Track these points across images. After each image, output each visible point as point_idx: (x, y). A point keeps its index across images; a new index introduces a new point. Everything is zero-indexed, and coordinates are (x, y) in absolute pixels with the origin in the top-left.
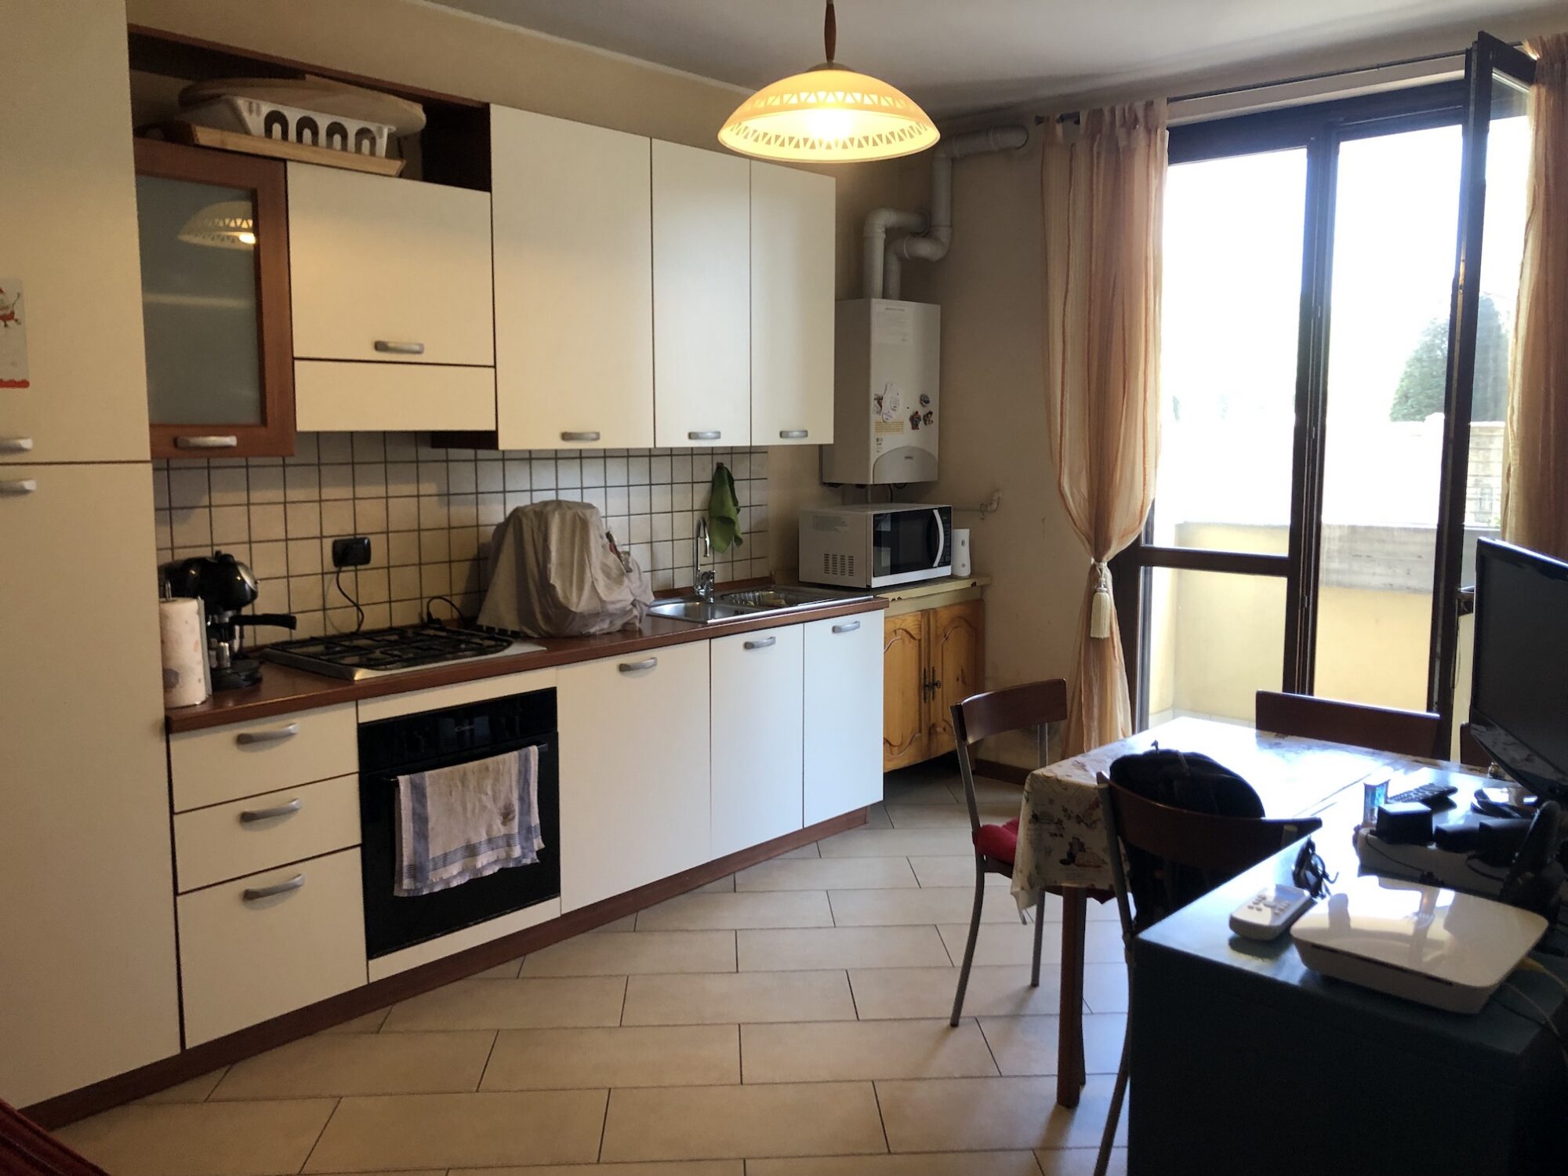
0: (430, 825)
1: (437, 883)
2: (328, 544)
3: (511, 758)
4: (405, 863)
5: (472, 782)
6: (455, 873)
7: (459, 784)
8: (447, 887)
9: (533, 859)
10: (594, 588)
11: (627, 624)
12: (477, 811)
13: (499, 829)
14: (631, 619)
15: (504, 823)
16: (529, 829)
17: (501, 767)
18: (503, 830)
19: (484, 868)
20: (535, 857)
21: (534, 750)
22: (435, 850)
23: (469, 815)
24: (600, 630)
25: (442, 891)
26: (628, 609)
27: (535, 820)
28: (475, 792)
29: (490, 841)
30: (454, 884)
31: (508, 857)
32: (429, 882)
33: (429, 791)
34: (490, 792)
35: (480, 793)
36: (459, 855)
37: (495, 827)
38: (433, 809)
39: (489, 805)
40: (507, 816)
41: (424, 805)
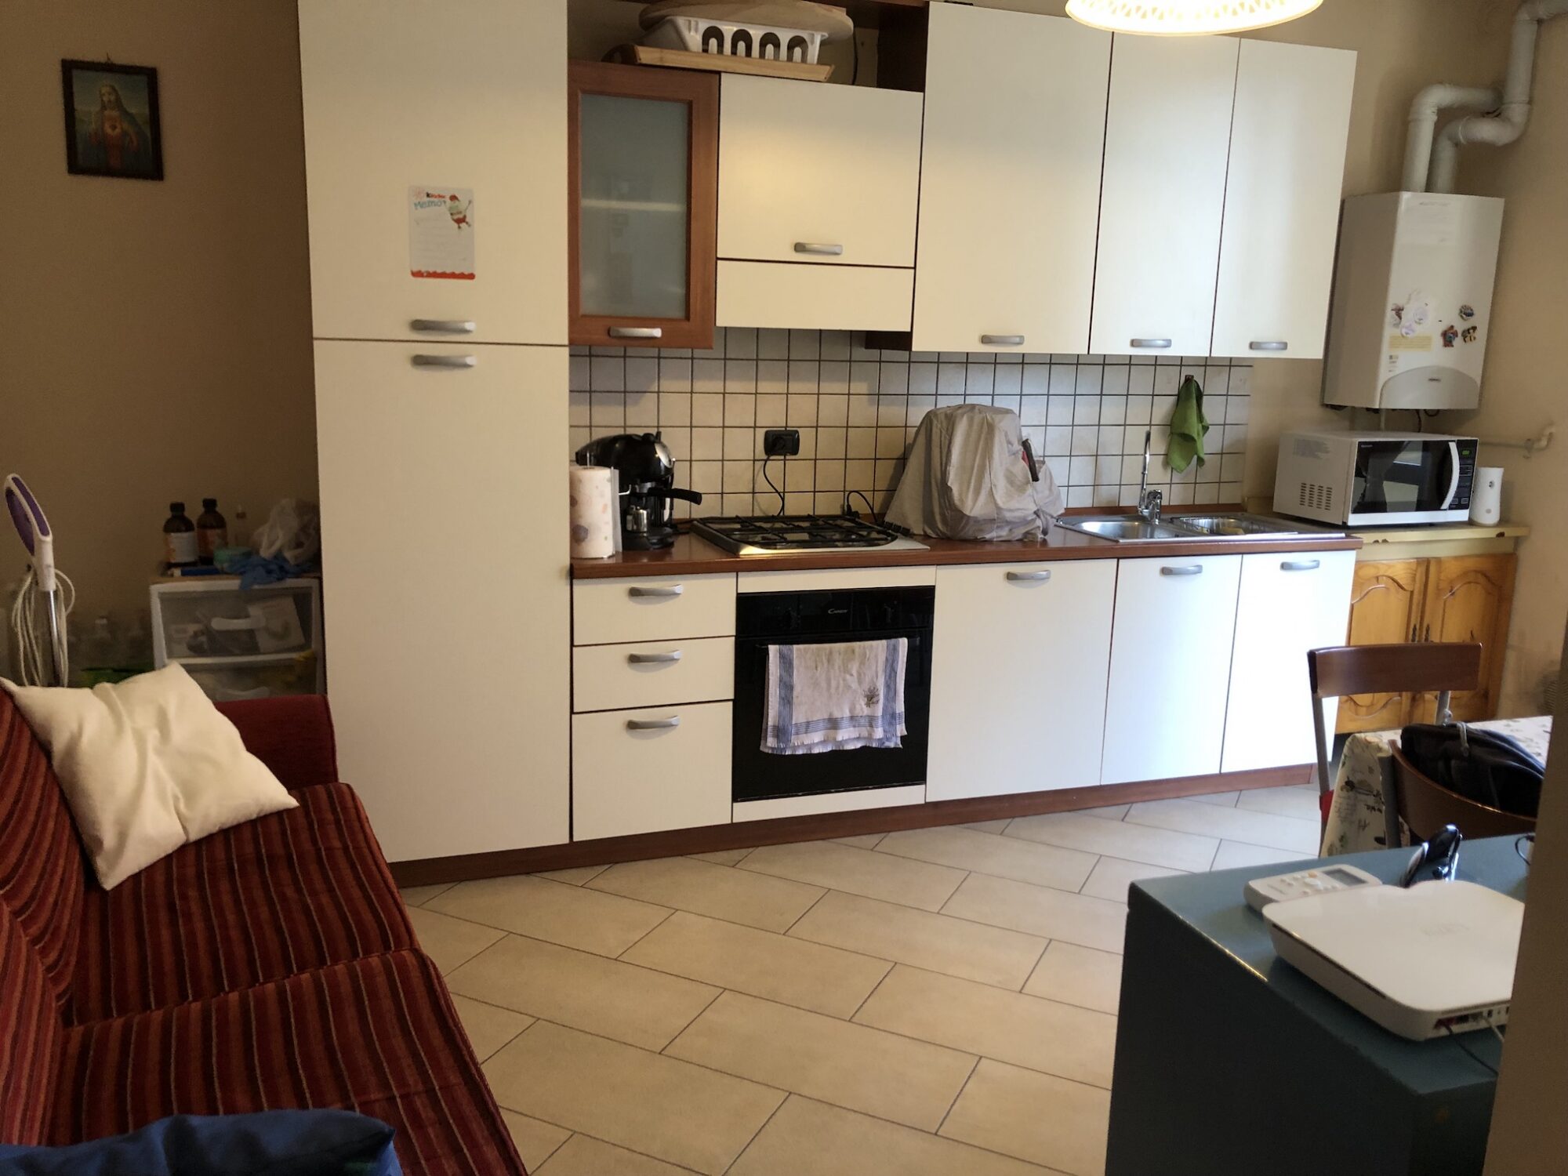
0: (795, 693)
1: (798, 746)
2: (761, 435)
3: (879, 647)
4: (770, 723)
5: (838, 661)
6: (816, 740)
7: (825, 661)
8: (809, 752)
9: (896, 743)
10: (991, 494)
11: (1027, 533)
12: (841, 689)
13: (862, 709)
14: (1032, 530)
15: (868, 705)
16: (893, 716)
17: (868, 653)
18: (866, 711)
19: (847, 741)
20: (899, 742)
21: (903, 642)
22: (799, 716)
23: (833, 690)
24: (997, 537)
25: (803, 755)
26: (1030, 518)
27: (900, 707)
28: (840, 671)
29: (852, 718)
30: (816, 751)
31: (870, 737)
32: (791, 745)
33: (795, 663)
34: (855, 674)
35: (845, 672)
36: (821, 725)
37: (858, 706)
38: (798, 679)
39: (854, 685)
40: (871, 698)
41: (791, 675)
